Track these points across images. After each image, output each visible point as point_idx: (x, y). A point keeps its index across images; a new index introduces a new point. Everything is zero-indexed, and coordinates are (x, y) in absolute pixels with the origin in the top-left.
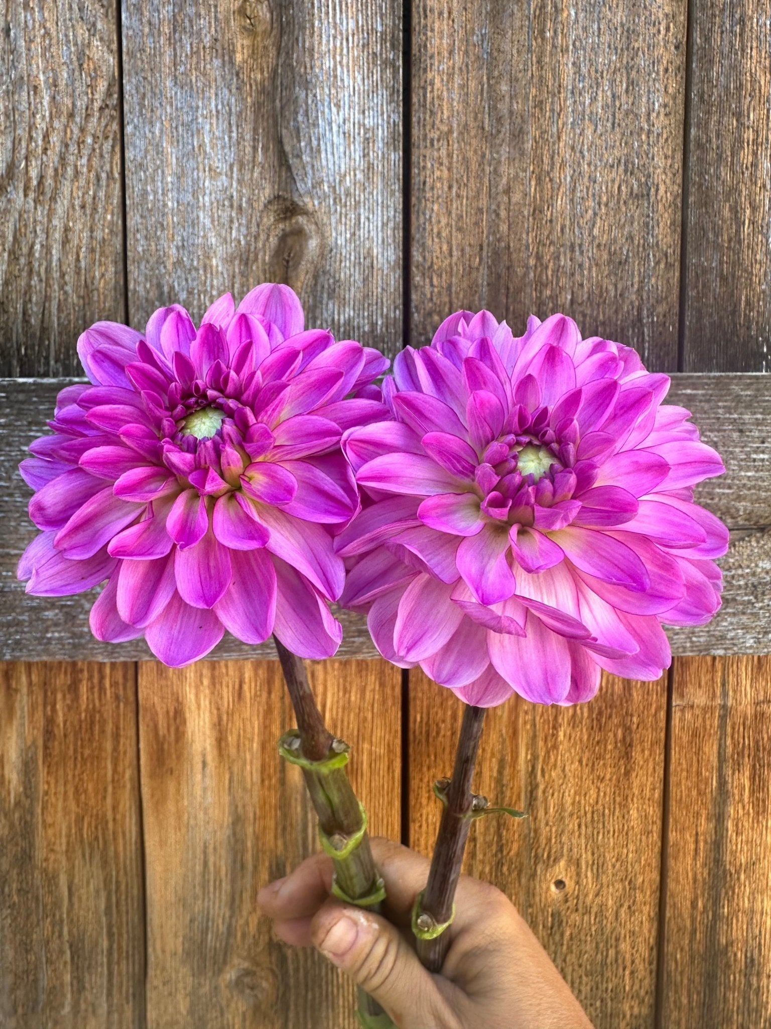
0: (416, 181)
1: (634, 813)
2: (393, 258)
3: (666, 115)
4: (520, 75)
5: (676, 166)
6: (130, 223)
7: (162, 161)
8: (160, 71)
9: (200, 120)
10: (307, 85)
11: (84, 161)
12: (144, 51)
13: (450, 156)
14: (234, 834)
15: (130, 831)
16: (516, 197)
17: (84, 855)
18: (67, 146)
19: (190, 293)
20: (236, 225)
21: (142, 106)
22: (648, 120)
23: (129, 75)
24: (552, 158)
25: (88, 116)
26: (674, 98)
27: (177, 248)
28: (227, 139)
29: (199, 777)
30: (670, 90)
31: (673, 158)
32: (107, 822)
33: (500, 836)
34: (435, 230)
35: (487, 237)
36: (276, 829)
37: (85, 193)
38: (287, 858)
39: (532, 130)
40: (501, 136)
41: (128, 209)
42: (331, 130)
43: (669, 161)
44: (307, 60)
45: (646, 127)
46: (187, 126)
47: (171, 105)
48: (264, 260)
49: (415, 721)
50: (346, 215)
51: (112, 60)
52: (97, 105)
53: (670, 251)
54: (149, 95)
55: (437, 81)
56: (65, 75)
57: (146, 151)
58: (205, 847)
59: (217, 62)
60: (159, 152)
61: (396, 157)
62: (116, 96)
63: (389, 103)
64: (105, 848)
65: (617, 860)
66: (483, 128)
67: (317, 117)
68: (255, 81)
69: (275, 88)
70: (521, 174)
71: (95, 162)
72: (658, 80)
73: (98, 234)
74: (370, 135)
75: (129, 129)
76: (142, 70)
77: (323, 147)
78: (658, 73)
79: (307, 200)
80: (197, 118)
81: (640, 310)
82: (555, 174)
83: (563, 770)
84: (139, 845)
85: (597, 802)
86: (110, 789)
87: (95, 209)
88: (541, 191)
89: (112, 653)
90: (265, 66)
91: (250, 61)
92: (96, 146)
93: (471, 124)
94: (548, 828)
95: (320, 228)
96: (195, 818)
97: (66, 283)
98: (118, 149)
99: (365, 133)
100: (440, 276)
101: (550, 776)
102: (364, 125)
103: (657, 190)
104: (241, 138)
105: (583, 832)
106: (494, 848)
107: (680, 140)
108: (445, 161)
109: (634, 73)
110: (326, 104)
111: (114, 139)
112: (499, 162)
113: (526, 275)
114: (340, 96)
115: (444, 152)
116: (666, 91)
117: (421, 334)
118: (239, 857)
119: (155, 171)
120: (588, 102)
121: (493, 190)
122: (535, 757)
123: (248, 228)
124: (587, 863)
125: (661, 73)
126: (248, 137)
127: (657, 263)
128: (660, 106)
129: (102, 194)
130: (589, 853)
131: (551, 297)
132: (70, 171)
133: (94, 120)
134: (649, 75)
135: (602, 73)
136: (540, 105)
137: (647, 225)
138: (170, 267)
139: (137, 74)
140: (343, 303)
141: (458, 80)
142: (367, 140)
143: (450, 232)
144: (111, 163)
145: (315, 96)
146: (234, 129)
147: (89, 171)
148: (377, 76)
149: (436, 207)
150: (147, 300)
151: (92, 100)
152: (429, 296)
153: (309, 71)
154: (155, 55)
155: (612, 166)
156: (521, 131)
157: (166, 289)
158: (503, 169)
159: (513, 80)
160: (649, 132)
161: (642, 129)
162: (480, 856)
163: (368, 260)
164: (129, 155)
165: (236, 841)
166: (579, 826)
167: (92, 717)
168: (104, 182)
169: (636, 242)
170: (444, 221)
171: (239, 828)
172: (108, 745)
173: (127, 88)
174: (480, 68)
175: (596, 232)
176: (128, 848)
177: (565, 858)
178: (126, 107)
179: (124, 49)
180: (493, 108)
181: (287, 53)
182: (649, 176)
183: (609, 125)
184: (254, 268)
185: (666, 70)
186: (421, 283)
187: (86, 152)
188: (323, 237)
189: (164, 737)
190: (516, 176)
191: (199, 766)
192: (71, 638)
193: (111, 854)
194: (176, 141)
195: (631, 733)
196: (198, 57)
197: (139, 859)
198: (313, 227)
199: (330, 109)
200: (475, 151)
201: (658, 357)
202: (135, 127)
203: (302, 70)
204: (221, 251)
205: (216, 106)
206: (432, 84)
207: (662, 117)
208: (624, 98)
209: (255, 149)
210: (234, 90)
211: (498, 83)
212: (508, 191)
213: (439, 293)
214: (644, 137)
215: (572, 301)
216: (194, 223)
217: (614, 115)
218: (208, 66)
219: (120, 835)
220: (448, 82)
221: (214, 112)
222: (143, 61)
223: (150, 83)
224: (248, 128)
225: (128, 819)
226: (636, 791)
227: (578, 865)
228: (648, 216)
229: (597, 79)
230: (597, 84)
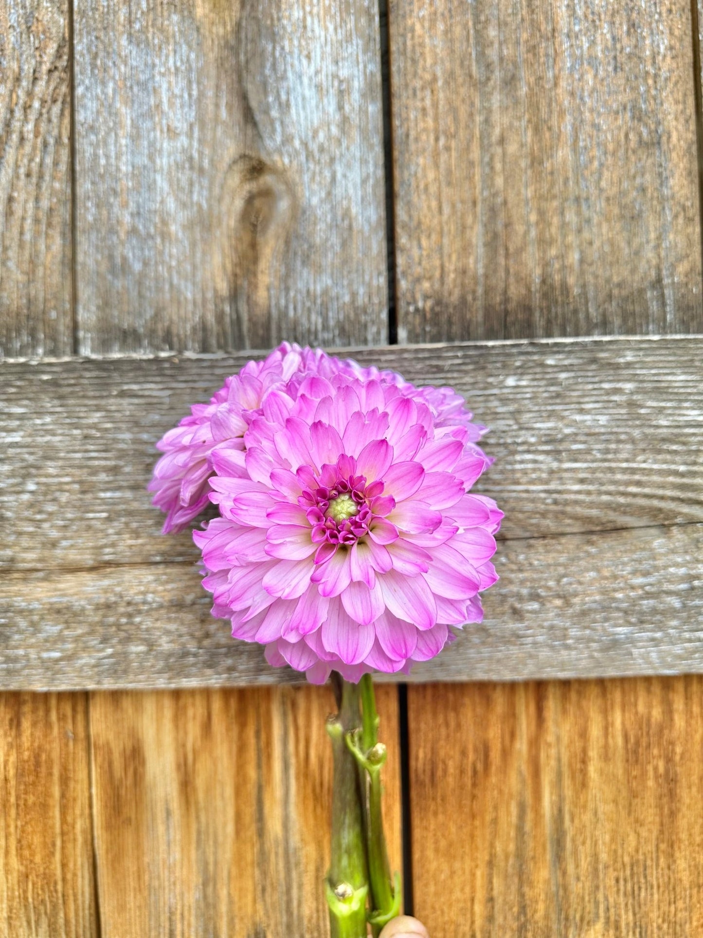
0: (398, 133)
1: (682, 864)
2: (374, 218)
3: (673, 58)
4: (509, 19)
5: (688, 112)
6: (80, 191)
7: (115, 123)
8: (114, 29)
9: (157, 78)
10: (274, 37)
11: (30, 126)
12: (97, 9)
13: (435, 105)
14: (205, 897)
15: (83, 893)
16: (512, 148)
17: (29, 922)
18: (12, 112)
19: (146, 264)
20: (196, 188)
21: (94, 66)
22: (654, 63)
23: (81, 35)
24: (550, 105)
25: (35, 79)
26: (681, 40)
27: (132, 215)
28: (186, 96)
29: (161, 829)
30: (677, 32)
31: (684, 102)
32: (56, 883)
33: (522, 895)
34: (422, 186)
35: (482, 193)
36: (255, 889)
37: (31, 160)
38: (268, 926)
39: (526, 76)
40: (492, 83)
41: (78, 176)
42: (301, 83)
43: (681, 107)
44: (274, 11)
45: (652, 71)
46: (143, 85)
47: (126, 65)
48: (228, 225)
49: (417, 759)
50: (321, 173)
51: (63, 21)
52: (45, 68)
53: (689, 204)
54: (101, 54)
55: (418, 27)
56: (12, 39)
57: (98, 112)
58: (172, 913)
59: (175, 18)
60: (114, 113)
61: (375, 109)
62: (65, 57)
63: (365, 51)
64: (55, 914)
65: (664, 921)
66: (471, 76)
67: (285, 71)
68: (217, 35)
69: (239, 40)
70: (516, 124)
71: (43, 127)
72: (662, 21)
73: (45, 204)
74: (344, 86)
75: (79, 91)
76: (95, 29)
77: (292, 102)
78: (660, 14)
79: (276, 158)
80: (153, 76)
81: (659, 269)
82: (554, 122)
83: (596, 814)
84: (93, 911)
85: (637, 851)
86: (58, 843)
87: (41, 177)
88: (540, 141)
89: (53, 680)
90: (227, 19)
91: (212, 15)
92: (44, 111)
93: (458, 71)
94: (580, 885)
95: (291, 190)
96: (159, 877)
97: (8, 259)
98: (67, 113)
99: (339, 86)
100: (429, 236)
101: (581, 820)
102: (337, 76)
103: (669, 137)
104: (202, 94)
105: (622, 888)
106: (515, 909)
107: (691, 84)
108: (430, 112)
109: (634, 15)
110: (296, 56)
111: (63, 103)
112: (490, 111)
113: (527, 233)
114: (311, 47)
115: (428, 102)
116: (671, 33)
117: (409, 304)
118: (211, 926)
119: (108, 134)
120: (586, 45)
121: (486, 142)
122: (561, 798)
123: (210, 189)
124: (627, 924)
125: (664, 15)
126: (210, 93)
127: (676, 217)
128: (666, 49)
129: (49, 161)
130: (630, 914)
131: (557, 257)
132: (15, 137)
133: (42, 83)
134: (651, 17)
135: (599, 15)
136: (533, 49)
137: (660, 175)
138: (123, 236)
139: (88, 33)
140: (319, 270)
141: (441, 26)
142: (341, 93)
143: (439, 188)
144: (60, 127)
145: (283, 48)
146: (194, 86)
147: (36, 136)
148: (351, 24)
149: (421, 161)
150: (98, 273)
151: (41, 63)
152: (417, 260)
153: (276, 22)
154: (108, 13)
155: (617, 113)
156: (513, 77)
157: (119, 261)
158: (496, 117)
159: (502, 25)
160: (656, 76)
161: (647, 73)
162: (499, 920)
163: (346, 222)
164: (80, 117)
165: (207, 905)
166: (617, 880)
167: (37, 757)
168: (51, 149)
169: (649, 195)
170: (431, 175)
171: (210, 890)
172: (56, 791)
173: (78, 48)
174: (464, 13)
175: (603, 184)
176: (81, 914)
177: (602, 920)
178: (77, 69)
179: (76, 8)
180: (481, 55)
181: (252, 6)
182: (658, 123)
183: (610, 69)
184: (218, 234)
185: (670, 11)
186: (408, 246)
187: (32, 117)
188: (294, 197)
189: (121, 781)
190: (511, 126)
191: (160, 815)
192: (5, 662)
193: (61, 921)
194: (130, 102)
195: (675, 765)
196: (156, 15)
197: (94, 926)
198: (282, 187)
199: (300, 61)
200: (463, 101)
201: (683, 322)
202: (87, 88)
203: (269, 22)
204: (182, 216)
205: (175, 63)
206: (413, 30)
207: (668, 59)
208: (625, 41)
209: (217, 106)
210: (194, 46)
211: (485, 28)
212: (502, 141)
213: (428, 256)
214: (650, 82)
215: (582, 261)
216: (151, 187)
217: (615, 58)
218: (166, 23)
219: (71, 898)
220: (430, 29)
221: (173, 70)
222: (95, 20)
223: (102, 42)
224: (209, 85)
225: (80, 880)
226: (684, 836)
227: (617, 928)
228: (661, 166)
229: (593, 21)
230: (595, 27)
